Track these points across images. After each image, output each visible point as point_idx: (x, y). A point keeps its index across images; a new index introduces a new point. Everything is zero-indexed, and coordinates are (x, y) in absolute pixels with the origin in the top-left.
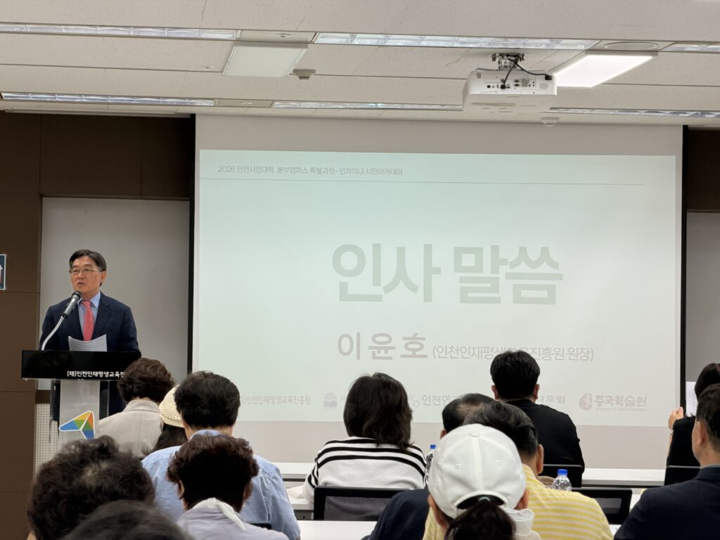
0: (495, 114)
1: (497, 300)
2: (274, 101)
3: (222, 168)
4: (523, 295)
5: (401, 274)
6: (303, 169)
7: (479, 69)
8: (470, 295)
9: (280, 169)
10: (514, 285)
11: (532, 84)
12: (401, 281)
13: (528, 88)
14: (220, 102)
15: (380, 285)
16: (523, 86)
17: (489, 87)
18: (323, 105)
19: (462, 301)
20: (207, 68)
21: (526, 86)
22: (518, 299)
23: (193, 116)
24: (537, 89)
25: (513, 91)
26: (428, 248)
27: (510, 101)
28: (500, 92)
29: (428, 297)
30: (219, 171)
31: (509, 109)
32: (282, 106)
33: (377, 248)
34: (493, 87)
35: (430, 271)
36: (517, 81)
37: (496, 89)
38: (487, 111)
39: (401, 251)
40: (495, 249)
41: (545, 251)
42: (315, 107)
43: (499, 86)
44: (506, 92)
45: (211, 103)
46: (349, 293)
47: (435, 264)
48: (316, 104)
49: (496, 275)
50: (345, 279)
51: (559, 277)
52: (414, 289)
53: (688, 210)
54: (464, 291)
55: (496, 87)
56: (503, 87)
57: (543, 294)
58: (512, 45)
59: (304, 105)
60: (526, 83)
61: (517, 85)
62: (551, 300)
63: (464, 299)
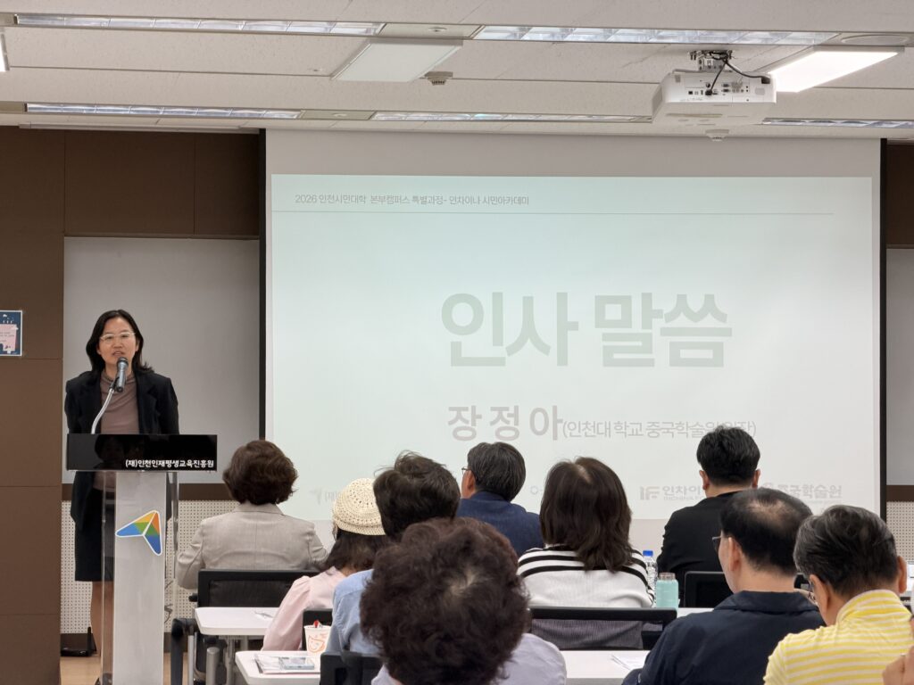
0: (694, 126)
1: (651, 363)
2: (376, 112)
3: (300, 197)
4: (682, 356)
5: (529, 331)
6: (403, 198)
7: (677, 70)
8: (617, 356)
9: (374, 199)
10: (672, 344)
11: (745, 89)
12: (529, 341)
13: (740, 94)
14: (305, 113)
15: (502, 344)
16: (734, 91)
17: (691, 93)
18: (435, 117)
19: (606, 364)
20: (316, 71)
21: (738, 91)
22: (676, 361)
23: (263, 131)
24: (750, 96)
25: (721, 98)
26: (562, 298)
27: (714, 110)
28: (706, 99)
29: (563, 360)
30: (297, 202)
31: (712, 120)
32: (383, 118)
33: (498, 297)
34: (697, 93)
35: (565, 327)
36: (726, 85)
37: (699, 96)
38: (683, 124)
39: (528, 302)
40: (647, 297)
41: (709, 298)
42: (425, 119)
43: (704, 93)
44: (713, 99)
45: (295, 115)
46: (464, 355)
47: (571, 318)
48: (428, 115)
49: (649, 331)
50: (456, 338)
51: (727, 332)
52: (545, 349)
53: (888, 245)
54: (608, 352)
55: (700, 93)
56: (709, 93)
57: (708, 354)
58: (718, 39)
59: (414, 116)
60: (737, 88)
61: (726, 91)
62: (717, 361)
63: (609, 362)
